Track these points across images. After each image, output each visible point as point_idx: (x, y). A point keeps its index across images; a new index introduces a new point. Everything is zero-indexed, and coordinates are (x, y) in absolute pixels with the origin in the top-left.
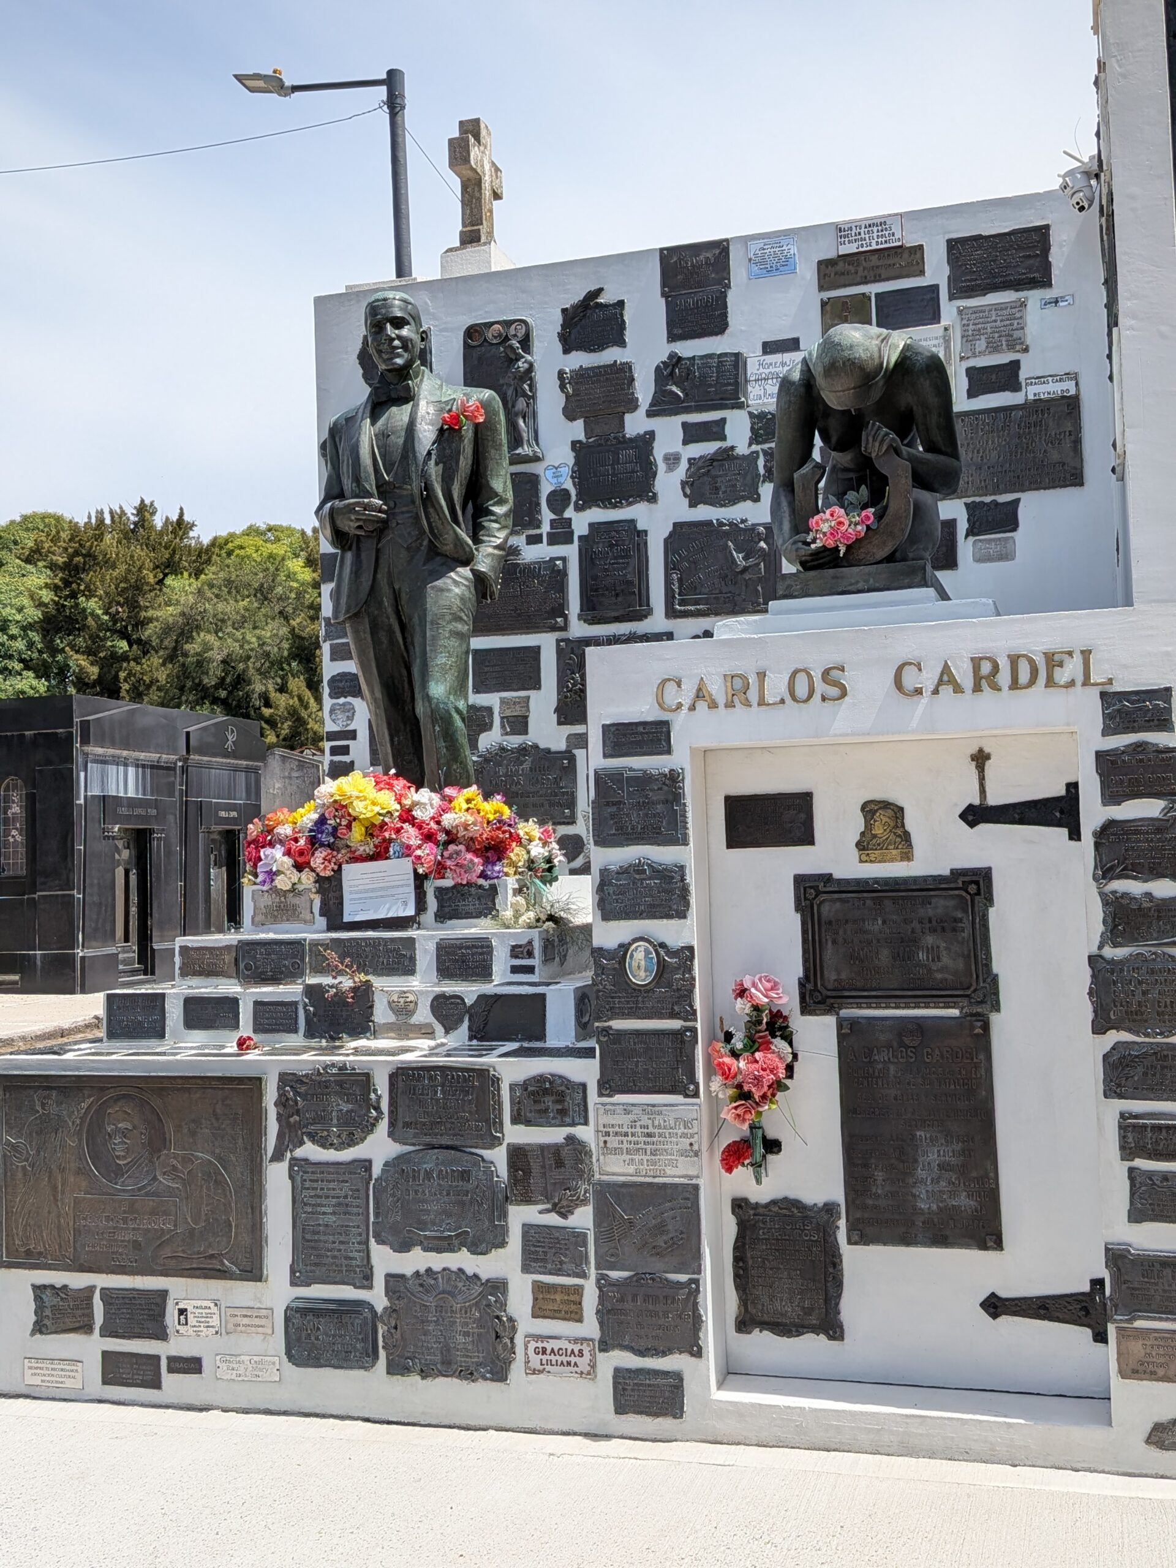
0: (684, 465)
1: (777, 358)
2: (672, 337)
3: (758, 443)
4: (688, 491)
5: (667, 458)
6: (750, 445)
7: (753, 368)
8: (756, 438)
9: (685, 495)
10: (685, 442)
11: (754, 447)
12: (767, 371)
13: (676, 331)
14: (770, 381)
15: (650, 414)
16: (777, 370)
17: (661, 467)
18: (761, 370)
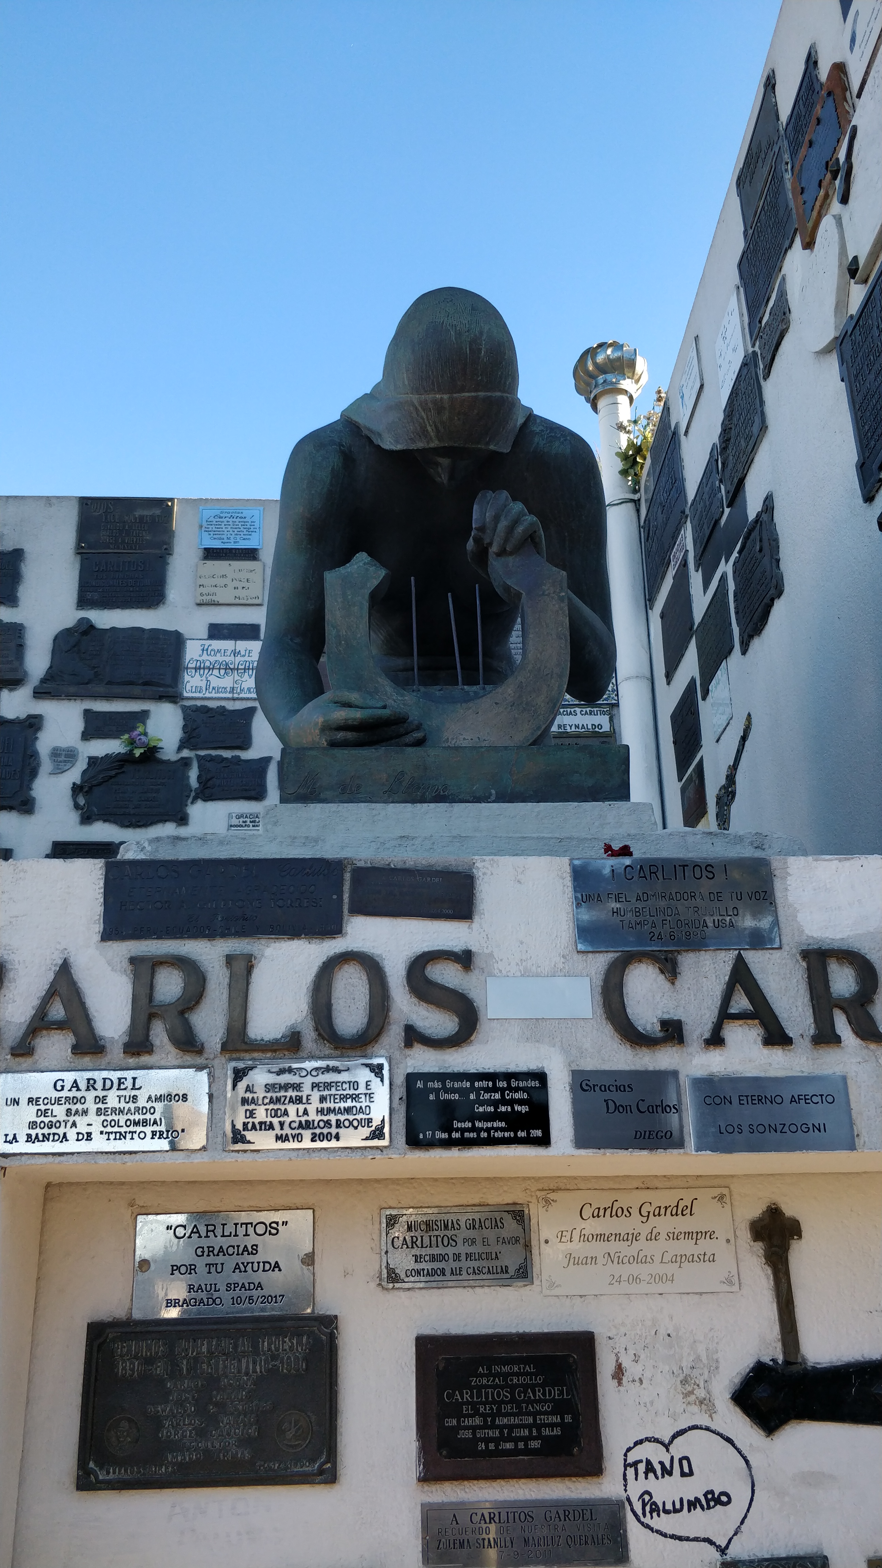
0: (82, 765)
1: (227, 645)
2: (83, 602)
3: (194, 748)
4: (82, 801)
5: (56, 753)
6: (180, 749)
7: (192, 652)
8: (189, 740)
9: (77, 806)
10: (87, 735)
11: (186, 753)
12: (212, 659)
13: (89, 595)
14: (216, 672)
15: (39, 694)
16: (227, 659)
17: (46, 765)
18: (205, 657)
